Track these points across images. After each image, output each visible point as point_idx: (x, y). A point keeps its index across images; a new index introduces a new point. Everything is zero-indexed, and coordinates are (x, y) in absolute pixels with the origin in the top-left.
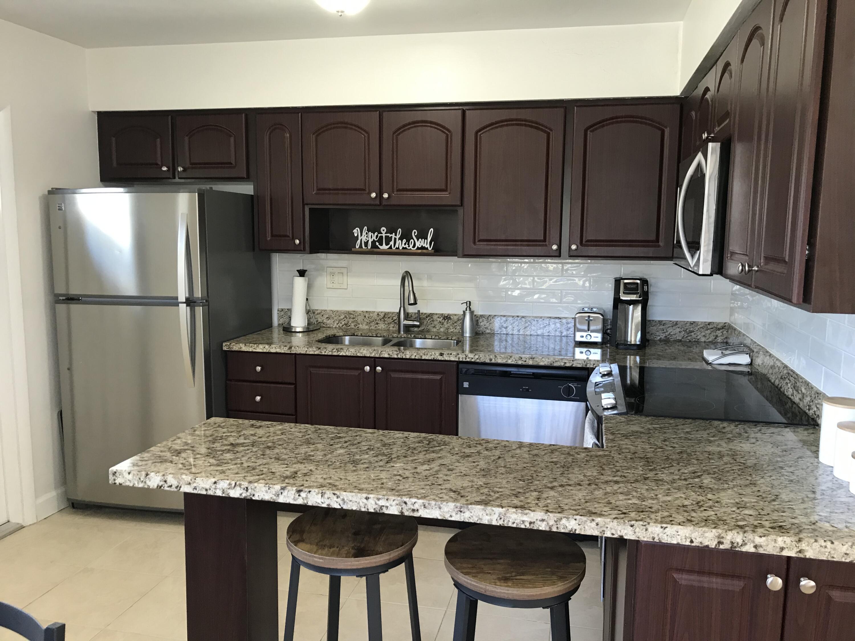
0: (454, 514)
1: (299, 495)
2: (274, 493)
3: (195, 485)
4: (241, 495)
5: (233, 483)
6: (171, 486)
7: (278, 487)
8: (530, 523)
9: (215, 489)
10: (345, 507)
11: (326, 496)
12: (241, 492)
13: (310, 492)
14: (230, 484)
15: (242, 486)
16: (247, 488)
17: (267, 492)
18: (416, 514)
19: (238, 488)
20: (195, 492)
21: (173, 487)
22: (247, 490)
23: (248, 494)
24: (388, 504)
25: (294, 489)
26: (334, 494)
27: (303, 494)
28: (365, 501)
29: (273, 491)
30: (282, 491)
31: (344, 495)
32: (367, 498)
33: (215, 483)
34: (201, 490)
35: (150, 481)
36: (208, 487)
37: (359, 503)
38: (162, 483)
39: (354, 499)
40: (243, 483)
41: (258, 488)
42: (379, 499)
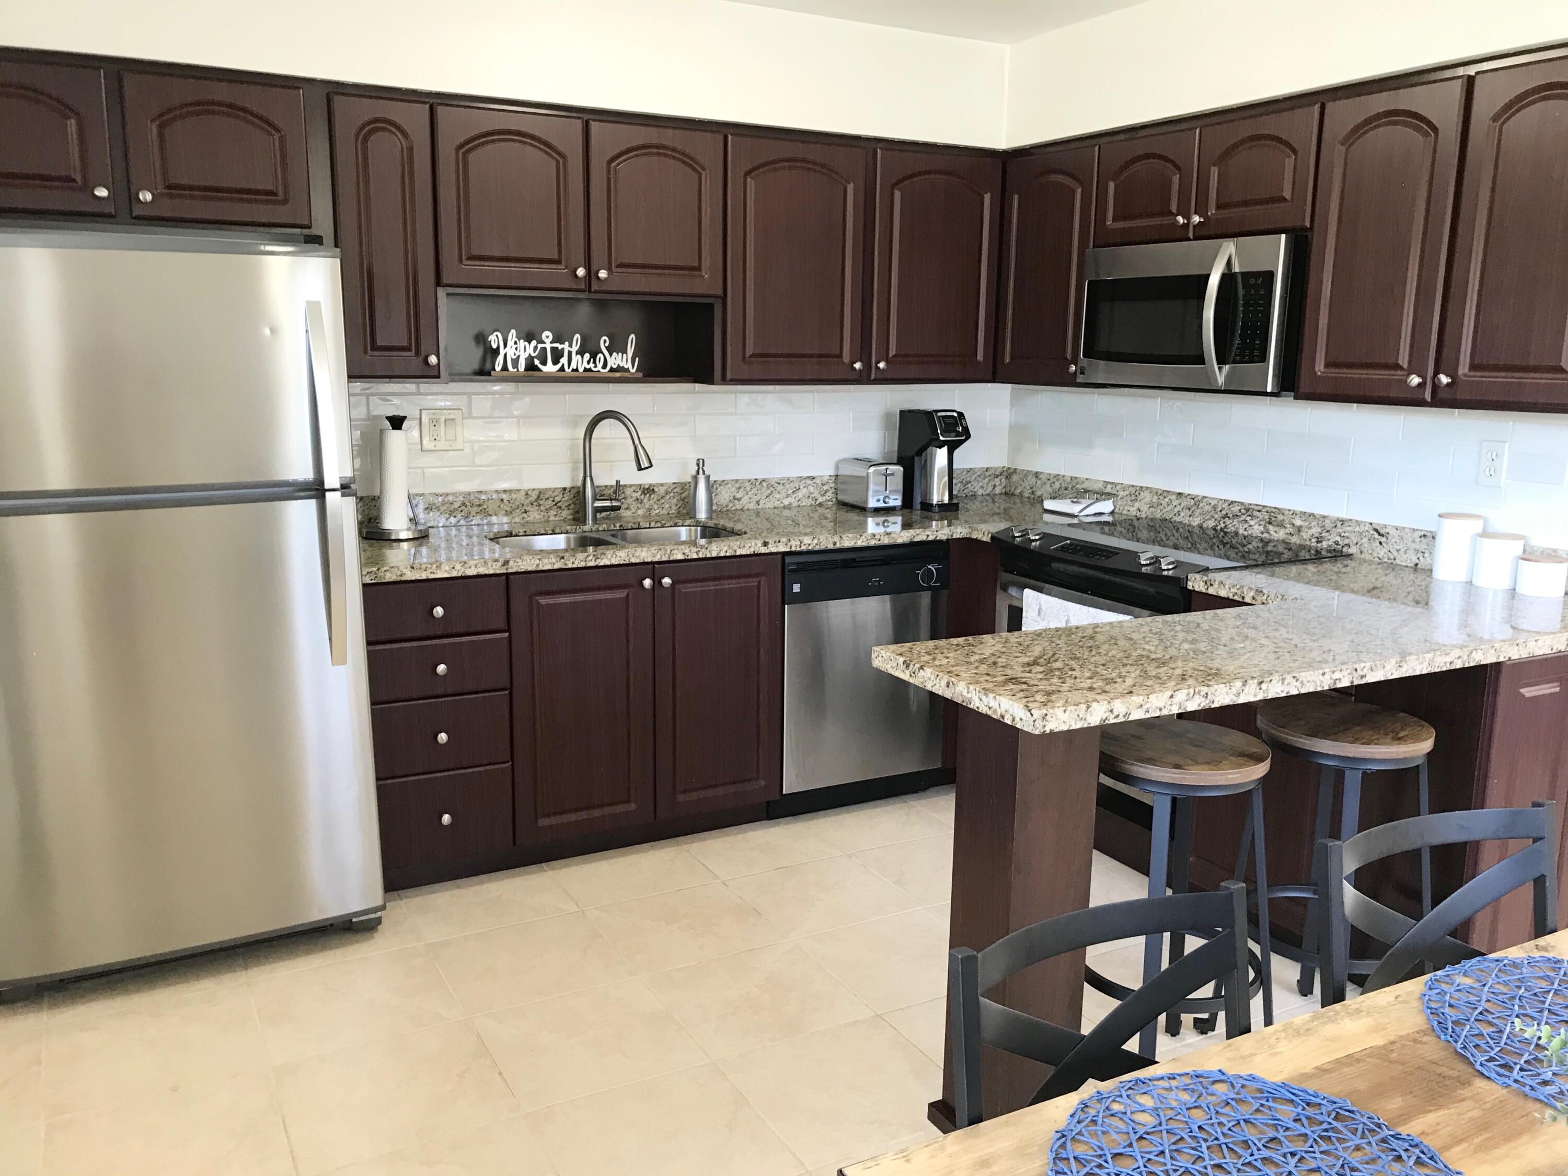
0: (1394, 671)
1: (1260, 689)
2: (1235, 693)
3: (1148, 706)
4: (1199, 705)
5: (1192, 691)
6: (1117, 716)
7: (1238, 684)
8: (1451, 663)
9: (1171, 705)
10: (1303, 691)
11: (1286, 682)
12: (1199, 702)
13: (1271, 681)
14: (1188, 694)
15: (1202, 693)
16: (1207, 694)
17: (1227, 694)
18: (1363, 682)
19: (1197, 697)
20: (1148, 716)
21: (1121, 716)
22: (1206, 697)
23: (1207, 701)
24: (1341, 676)
25: (1256, 681)
26: (1294, 677)
27: (1264, 686)
28: (1321, 677)
29: (1234, 690)
30: (1243, 688)
31: (1303, 676)
32: (1324, 674)
33: (1172, 697)
34: (1155, 711)
35: (1091, 715)
36: (1161, 705)
37: (1316, 682)
38: (1107, 714)
39: (1311, 679)
40: (1202, 688)
41: (1219, 690)
42: (1333, 672)
